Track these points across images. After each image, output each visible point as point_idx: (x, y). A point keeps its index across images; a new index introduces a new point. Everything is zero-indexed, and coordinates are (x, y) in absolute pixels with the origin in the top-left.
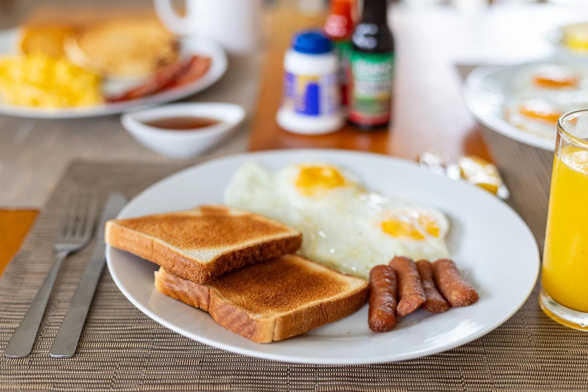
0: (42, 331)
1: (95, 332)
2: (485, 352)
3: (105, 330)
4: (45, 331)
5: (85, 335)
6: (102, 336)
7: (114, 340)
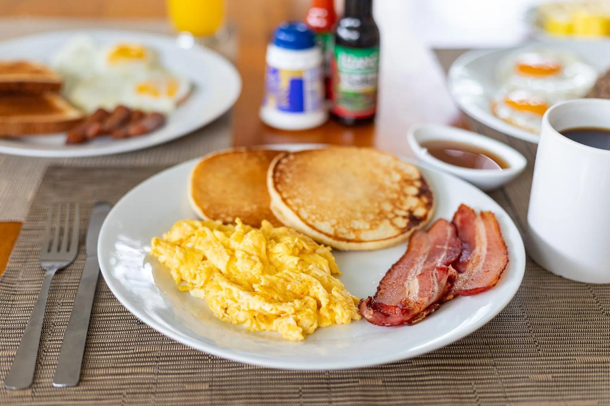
0: (41, 359)
1: (96, 357)
2: (495, 364)
3: (106, 355)
4: (44, 358)
5: (86, 361)
6: (105, 361)
7: (118, 365)
